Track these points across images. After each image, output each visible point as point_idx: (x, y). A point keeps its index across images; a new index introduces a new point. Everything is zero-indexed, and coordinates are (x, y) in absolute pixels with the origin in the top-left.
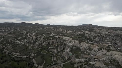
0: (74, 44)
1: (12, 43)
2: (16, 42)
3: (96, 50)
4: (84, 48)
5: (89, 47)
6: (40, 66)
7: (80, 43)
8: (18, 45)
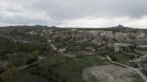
0: (106, 34)
1: (23, 34)
2: (28, 33)
3: (142, 37)
4: (122, 37)
5: (129, 36)
6: (61, 49)
7: (114, 33)
8: (30, 35)
